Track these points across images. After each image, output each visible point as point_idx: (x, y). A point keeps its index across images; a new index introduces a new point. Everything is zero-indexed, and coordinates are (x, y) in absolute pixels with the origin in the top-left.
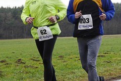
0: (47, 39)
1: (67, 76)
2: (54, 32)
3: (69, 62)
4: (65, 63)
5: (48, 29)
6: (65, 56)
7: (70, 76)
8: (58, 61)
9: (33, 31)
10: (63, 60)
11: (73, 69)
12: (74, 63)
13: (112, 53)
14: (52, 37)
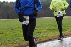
0: (61, 16)
1: (16, 40)
2: (63, 14)
3: (17, 33)
4: (15, 33)
5: (61, 12)
6: (15, 30)
7: (18, 40)
8: (11, 32)
9: (54, 13)
10: (14, 32)
11: (19, 37)
12: (20, 33)
13: (41, 28)
14: (62, 15)
